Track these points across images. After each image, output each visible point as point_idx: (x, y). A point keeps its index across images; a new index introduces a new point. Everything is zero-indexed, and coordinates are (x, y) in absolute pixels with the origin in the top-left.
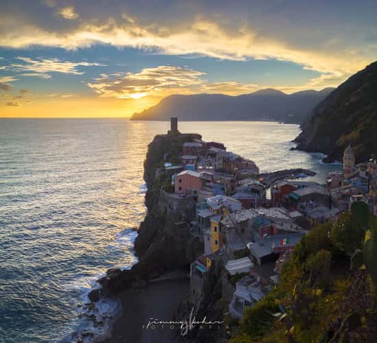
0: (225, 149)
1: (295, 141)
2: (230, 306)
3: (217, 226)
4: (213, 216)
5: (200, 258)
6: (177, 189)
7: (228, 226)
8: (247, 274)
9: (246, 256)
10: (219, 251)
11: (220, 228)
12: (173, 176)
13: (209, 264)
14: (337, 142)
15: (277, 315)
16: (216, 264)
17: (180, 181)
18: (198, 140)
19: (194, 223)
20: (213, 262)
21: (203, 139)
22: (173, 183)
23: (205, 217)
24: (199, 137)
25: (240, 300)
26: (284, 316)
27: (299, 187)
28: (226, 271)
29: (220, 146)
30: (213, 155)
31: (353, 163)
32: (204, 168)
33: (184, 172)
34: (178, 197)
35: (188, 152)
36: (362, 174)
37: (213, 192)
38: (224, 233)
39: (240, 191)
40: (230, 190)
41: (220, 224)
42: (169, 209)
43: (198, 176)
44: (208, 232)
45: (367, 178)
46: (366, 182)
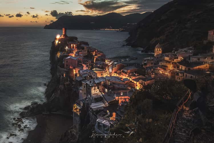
0: (88, 45)
1: (127, 41)
2: (95, 127)
3: (85, 86)
4: (83, 80)
5: (77, 101)
6: (65, 66)
7: (91, 85)
8: (103, 110)
9: (101, 101)
10: (86, 98)
11: (87, 86)
12: (63, 59)
13: (82, 105)
17: (67, 61)
18: (75, 40)
19: (74, 83)
20: (84, 104)
21: (78, 40)
23: (79, 80)
24: (76, 38)
27: (128, 66)
28: (91, 108)
29: (86, 44)
30: (83, 48)
31: (161, 52)
32: (79, 55)
33: (69, 57)
34: (66, 70)
35: (71, 47)
36: (167, 58)
37: (83, 67)
38: (89, 89)
39: (96, 67)
40: (91, 67)
41: (87, 84)
42: (61, 76)
43: (76, 59)
44: (81, 88)
45: (170, 60)
46: (169, 63)
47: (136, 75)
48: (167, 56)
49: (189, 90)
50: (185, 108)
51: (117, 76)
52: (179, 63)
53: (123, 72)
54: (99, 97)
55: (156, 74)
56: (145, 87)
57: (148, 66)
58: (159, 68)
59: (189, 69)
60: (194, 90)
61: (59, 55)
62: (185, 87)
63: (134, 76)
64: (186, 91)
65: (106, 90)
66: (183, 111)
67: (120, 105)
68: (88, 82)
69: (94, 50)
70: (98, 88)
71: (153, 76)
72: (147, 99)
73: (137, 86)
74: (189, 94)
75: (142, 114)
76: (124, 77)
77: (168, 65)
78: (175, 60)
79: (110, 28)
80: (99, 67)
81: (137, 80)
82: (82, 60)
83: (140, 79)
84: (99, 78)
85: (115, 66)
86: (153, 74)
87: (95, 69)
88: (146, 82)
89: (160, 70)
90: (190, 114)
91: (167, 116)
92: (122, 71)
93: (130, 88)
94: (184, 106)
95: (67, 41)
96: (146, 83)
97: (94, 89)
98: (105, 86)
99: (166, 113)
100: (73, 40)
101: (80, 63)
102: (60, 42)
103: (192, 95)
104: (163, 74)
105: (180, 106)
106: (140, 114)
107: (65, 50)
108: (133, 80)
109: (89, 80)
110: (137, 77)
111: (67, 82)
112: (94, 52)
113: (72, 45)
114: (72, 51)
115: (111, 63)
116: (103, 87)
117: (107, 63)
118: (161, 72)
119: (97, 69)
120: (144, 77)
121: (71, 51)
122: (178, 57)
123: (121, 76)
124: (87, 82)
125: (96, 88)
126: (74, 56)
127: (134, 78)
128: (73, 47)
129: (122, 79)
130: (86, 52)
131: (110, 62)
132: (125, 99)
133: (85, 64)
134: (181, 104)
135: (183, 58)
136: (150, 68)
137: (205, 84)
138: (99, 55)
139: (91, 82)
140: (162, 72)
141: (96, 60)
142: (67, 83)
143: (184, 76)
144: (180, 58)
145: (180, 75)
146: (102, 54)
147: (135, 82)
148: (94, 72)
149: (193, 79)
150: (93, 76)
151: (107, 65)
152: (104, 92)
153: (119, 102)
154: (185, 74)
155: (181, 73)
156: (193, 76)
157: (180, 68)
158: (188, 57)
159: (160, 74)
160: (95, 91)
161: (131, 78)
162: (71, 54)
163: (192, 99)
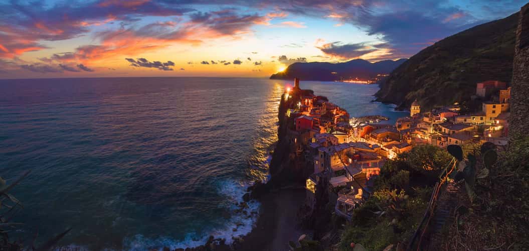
0: (327, 100)
1: (376, 95)
2: (336, 208)
3: (323, 155)
4: (320, 147)
5: (312, 175)
6: (297, 128)
9: (343, 174)
10: (324, 171)
11: (325, 155)
12: (295, 119)
13: (318, 180)
14: (406, 97)
15: (377, 213)
16: (323, 180)
17: (299, 122)
18: (311, 94)
19: (308, 151)
21: (314, 94)
22: (295, 124)
23: (315, 147)
24: (312, 92)
25: (342, 204)
26: (383, 213)
27: (377, 128)
29: (325, 99)
30: (321, 105)
31: (418, 111)
32: (315, 114)
33: (302, 117)
34: (297, 133)
35: (305, 103)
36: (426, 119)
37: (320, 131)
38: (328, 159)
39: (337, 130)
40: (330, 129)
41: (325, 153)
42: (292, 142)
43: (311, 119)
44: (316, 158)
45: (430, 122)
46: (429, 125)
47: (388, 140)
48: (427, 116)
49: (454, 158)
50: (448, 179)
51: (364, 141)
52: (441, 124)
53: (372, 136)
54: (341, 169)
55: (413, 139)
56: (400, 156)
57: (403, 129)
58: (416, 132)
59: (454, 132)
60: (459, 157)
61: (289, 113)
62: (449, 155)
63: (386, 141)
64: (451, 160)
65: (350, 160)
66: (446, 183)
67: (368, 179)
68: (327, 150)
69: (336, 107)
70: (340, 158)
71: (409, 141)
72: (403, 171)
73: (389, 154)
74: (454, 163)
75: (396, 190)
76: (373, 143)
77: (428, 128)
78: (436, 121)
79: (356, 80)
80: (340, 130)
81: (389, 147)
82: (318, 120)
83: (393, 145)
84: (341, 144)
85: (361, 129)
86: (409, 139)
87: (335, 133)
88: (400, 150)
89: (418, 133)
90: (455, 186)
91: (427, 191)
92: (370, 134)
93: (380, 157)
94: (448, 178)
95: (299, 94)
96: (402, 150)
97: (335, 159)
98: (349, 155)
99: (427, 187)
100: (308, 94)
101: (317, 125)
102: (291, 97)
103: (457, 164)
104: (422, 138)
105: (442, 178)
106: (394, 190)
107: (297, 107)
108: (384, 146)
109: (327, 147)
110: (390, 143)
111: (299, 149)
112: (335, 110)
113: (306, 101)
114: (306, 109)
115: (356, 125)
116: (346, 156)
117: (351, 125)
118: (419, 137)
119: (338, 132)
120: (398, 143)
121: (304, 108)
122: (440, 118)
123: (369, 142)
124: (325, 151)
125: (337, 157)
126: (308, 115)
127: (385, 144)
128: (308, 103)
129: (371, 146)
130: (325, 110)
131: (355, 123)
132: (375, 171)
133: (323, 126)
134: (445, 175)
135: (446, 119)
136: (406, 131)
137: (472, 151)
138: (341, 114)
139: (330, 150)
140: (421, 136)
141: (337, 121)
142: (299, 151)
143: (447, 140)
144: (443, 118)
145: (443, 139)
146: (345, 112)
147: (387, 149)
148: (335, 137)
149: (458, 145)
150: (333, 142)
151: (351, 127)
152: (347, 162)
153: (367, 175)
154: (449, 138)
155: (443, 137)
156: (458, 141)
157: (443, 131)
158: (452, 117)
159: (419, 139)
160: (336, 162)
161: (382, 144)
162: (304, 113)
163: (457, 170)
